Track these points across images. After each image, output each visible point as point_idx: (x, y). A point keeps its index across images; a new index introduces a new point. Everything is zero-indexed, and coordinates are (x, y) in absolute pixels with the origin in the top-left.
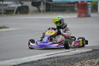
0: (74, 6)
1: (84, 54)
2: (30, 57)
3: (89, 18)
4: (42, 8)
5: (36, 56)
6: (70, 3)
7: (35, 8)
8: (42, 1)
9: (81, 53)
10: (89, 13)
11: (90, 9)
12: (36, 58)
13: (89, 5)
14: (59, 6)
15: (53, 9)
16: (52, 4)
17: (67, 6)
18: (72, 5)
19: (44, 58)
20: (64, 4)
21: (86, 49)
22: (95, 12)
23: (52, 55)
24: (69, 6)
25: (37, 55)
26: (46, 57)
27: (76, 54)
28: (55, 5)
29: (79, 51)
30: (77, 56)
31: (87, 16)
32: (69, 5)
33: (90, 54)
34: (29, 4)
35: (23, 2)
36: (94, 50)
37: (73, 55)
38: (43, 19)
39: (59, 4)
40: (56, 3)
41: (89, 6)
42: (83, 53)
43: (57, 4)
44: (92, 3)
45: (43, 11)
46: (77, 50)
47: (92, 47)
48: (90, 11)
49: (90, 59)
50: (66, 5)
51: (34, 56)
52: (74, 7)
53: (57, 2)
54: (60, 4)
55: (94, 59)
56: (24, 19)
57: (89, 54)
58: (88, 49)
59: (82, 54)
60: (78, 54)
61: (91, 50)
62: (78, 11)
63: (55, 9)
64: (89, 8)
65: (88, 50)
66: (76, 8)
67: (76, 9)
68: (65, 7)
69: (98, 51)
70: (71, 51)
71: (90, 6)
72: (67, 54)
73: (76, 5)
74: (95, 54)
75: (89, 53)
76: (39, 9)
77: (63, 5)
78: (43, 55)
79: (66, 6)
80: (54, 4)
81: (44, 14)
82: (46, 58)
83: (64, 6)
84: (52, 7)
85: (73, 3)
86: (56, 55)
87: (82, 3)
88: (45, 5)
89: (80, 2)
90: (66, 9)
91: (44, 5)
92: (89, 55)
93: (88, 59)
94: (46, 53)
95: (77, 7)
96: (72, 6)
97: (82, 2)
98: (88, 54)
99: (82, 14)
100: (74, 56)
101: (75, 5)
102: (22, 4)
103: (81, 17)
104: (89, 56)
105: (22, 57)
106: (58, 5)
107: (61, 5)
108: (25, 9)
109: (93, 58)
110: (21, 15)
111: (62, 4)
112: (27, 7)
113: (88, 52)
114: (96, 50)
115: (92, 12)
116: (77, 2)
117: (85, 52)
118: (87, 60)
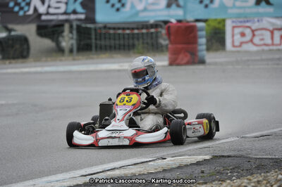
0: (157, 32)
1: (189, 170)
2: (34, 183)
3: (201, 67)
4: (68, 40)
5: (53, 178)
6: (146, 26)
7: (47, 43)
8: (67, 21)
9: (180, 167)
10: (200, 54)
11: (203, 41)
12: (52, 184)
13: (201, 30)
14: (114, 34)
15: (98, 42)
16: (95, 30)
17: (138, 34)
18: (153, 30)
19: (75, 184)
20: (128, 29)
21: (194, 155)
22: (217, 50)
23: (98, 173)
24: (143, 34)
25: (54, 174)
26: (81, 181)
27: (164, 171)
28: (103, 31)
29: (174, 160)
30: (168, 175)
31: (196, 60)
32: (144, 31)
33: (206, 169)
34: (29, 30)
35: (10, 26)
36: (215, 157)
37: (156, 173)
38: (70, 72)
39: (114, 29)
40: (105, 27)
41: (200, 33)
42: (187, 166)
43: (110, 28)
44: (208, 25)
45: (71, 51)
46: (169, 159)
47: (211, 149)
48: (204, 47)
49: (206, 183)
50: (136, 31)
51: (45, 179)
52: (157, 35)
53: (109, 23)
54: (119, 29)
55: (216, 182)
56: (15, 73)
57: (202, 168)
58: (200, 154)
59: (183, 170)
60: (171, 170)
61: (207, 157)
62: (170, 46)
63: (103, 43)
64: (201, 37)
65: (200, 158)
66: (165, 40)
67: (164, 42)
68: (133, 36)
69: (226, 159)
70: (150, 161)
71: (203, 33)
72: (139, 169)
73: (164, 32)
74: (218, 168)
75: (202, 166)
76: (58, 44)
77: (128, 32)
78: (72, 174)
79: (133, 34)
80: (100, 28)
81: (74, 60)
82: (80, 183)
83: (128, 34)
84: (96, 39)
85: (156, 25)
86: (108, 173)
87: (179, 24)
88: (75, 32)
89: (174, 21)
90: (136, 42)
91: (71, 32)
92: (203, 172)
93: (198, 184)
94: (81, 168)
95: (166, 37)
96: (152, 33)
97: (179, 21)
98: (198, 169)
99: (181, 56)
100: (161, 176)
101: (159, 30)
102: (9, 30)
103: (178, 64)
104: (201, 175)
105: (11, 183)
106: (112, 31)
107: (120, 31)
108: (18, 46)
109: (214, 181)
110: (7, 62)
111: (124, 29)
112: (24, 40)
113: (198, 163)
114: (223, 156)
115: (208, 49)
116: (166, 22)
117: (192, 164)
118: (198, 186)
